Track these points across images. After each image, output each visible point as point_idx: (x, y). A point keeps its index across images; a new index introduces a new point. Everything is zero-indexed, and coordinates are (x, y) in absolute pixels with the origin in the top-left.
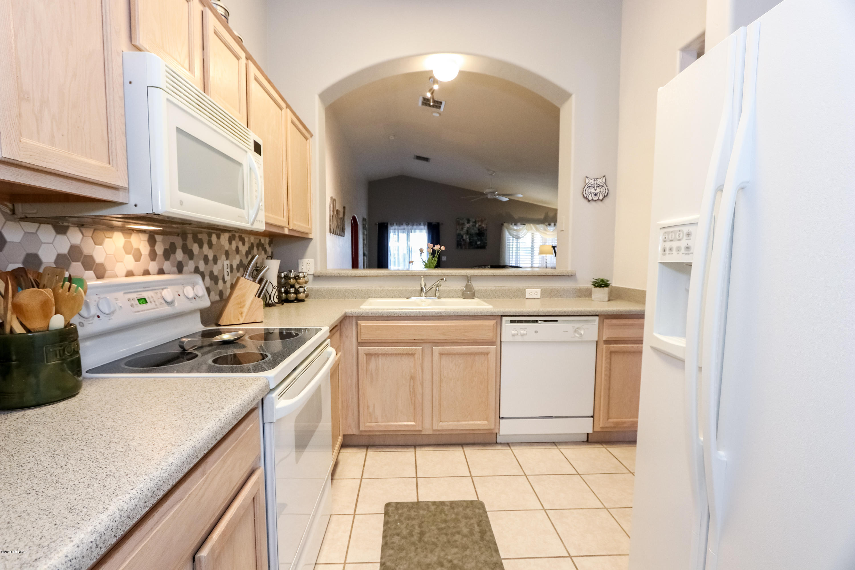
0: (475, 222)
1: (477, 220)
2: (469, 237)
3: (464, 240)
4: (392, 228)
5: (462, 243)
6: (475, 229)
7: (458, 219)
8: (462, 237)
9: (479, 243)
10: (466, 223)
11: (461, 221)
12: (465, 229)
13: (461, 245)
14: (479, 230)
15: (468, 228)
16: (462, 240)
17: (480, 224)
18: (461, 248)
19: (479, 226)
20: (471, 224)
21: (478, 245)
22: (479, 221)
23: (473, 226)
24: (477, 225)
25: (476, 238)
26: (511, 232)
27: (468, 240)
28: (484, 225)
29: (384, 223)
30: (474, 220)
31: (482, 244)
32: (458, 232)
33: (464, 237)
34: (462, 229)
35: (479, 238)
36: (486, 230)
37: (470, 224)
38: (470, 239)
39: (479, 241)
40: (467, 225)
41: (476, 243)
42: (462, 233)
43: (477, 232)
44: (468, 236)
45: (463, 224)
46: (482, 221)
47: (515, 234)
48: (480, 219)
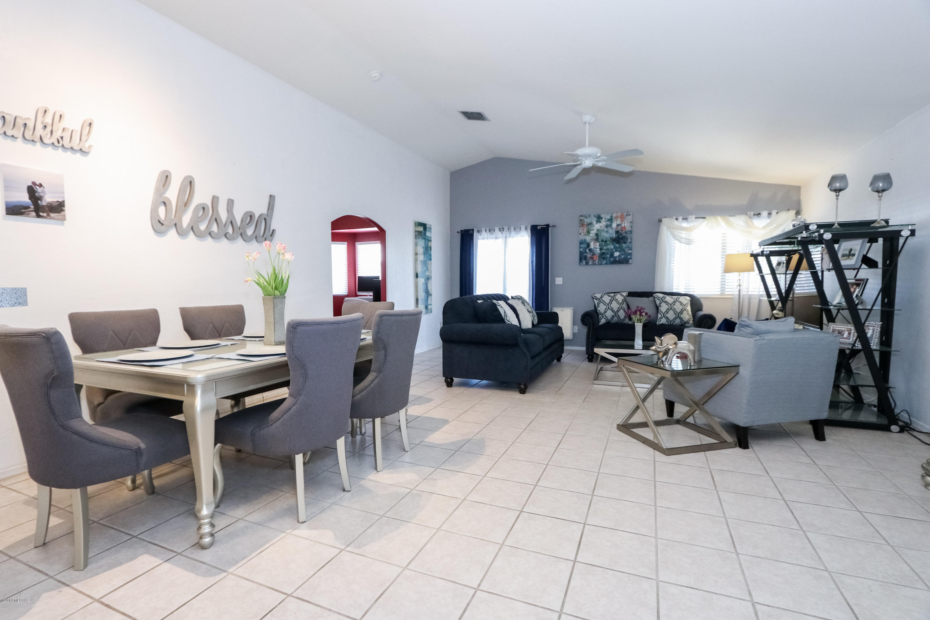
0: (611, 220)
1: (614, 215)
2: (600, 245)
3: (590, 250)
4: (480, 237)
5: (589, 256)
6: (610, 230)
7: (582, 216)
8: (588, 245)
9: (617, 254)
10: (595, 222)
11: (585, 220)
12: (593, 233)
13: (585, 258)
14: (617, 232)
15: (598, 230)
16: (587, 251)
17: (618, 223)
18: (587, 263)
19: (618, 225)
20: (603, 223)
21: (616, 257)
22: (617, 218)
23: (607, 226)
24: (614, 225)
25: (612, 247)
26: (677, 233)
27: (598, 251)
28: (626, 225)
29: (469, 230)
30: (609, 217)
31: (623, 256)
32: (582, 237)
33: (592, 246)
34: (588, 232)
35: (618, 245)
36: (631, 232)
37: (601, 224)
38: (601, 249)
39: (616, 251)
40: (597, 226)
41: (612, 255)
42: (588, 239)
43: (614, 236)
44: (598, 244)
45: (590, 224)
46: (622, 218)
47: (683, 236)
48: (619, 214)
